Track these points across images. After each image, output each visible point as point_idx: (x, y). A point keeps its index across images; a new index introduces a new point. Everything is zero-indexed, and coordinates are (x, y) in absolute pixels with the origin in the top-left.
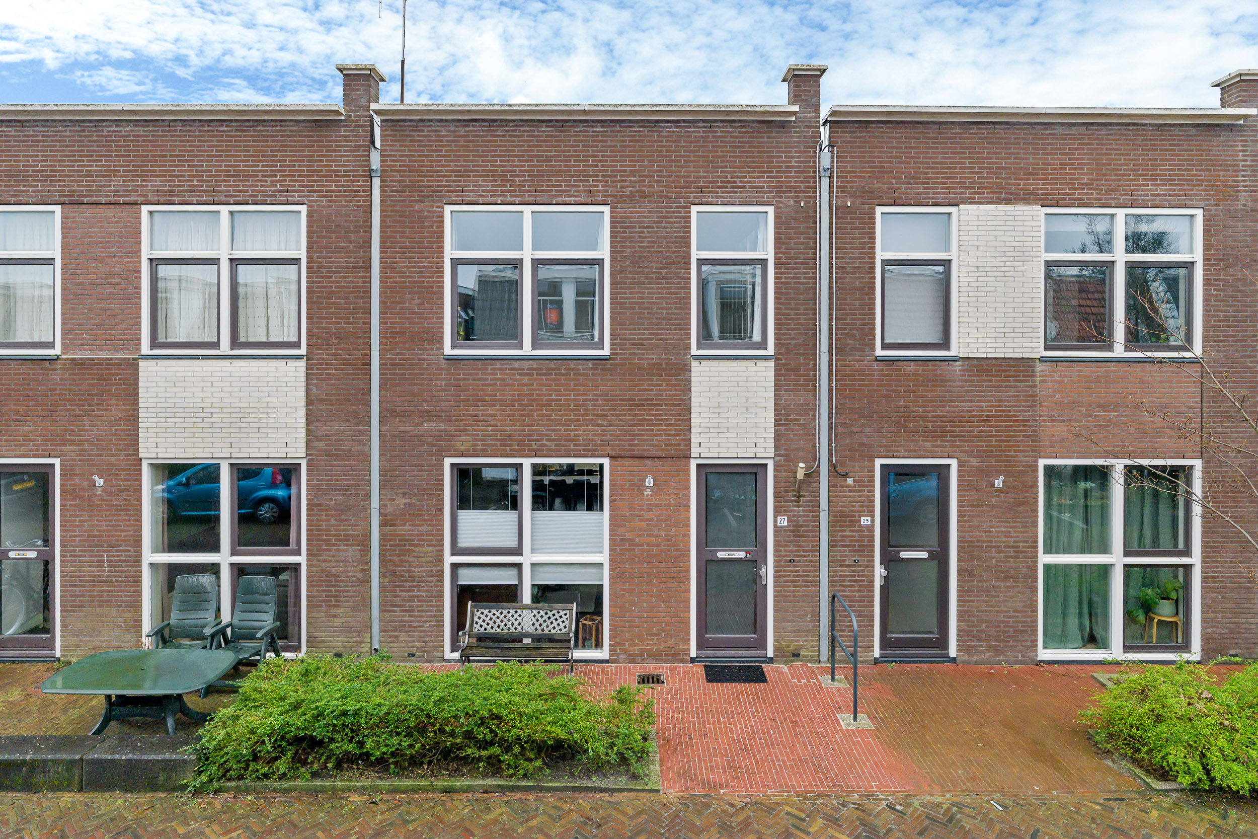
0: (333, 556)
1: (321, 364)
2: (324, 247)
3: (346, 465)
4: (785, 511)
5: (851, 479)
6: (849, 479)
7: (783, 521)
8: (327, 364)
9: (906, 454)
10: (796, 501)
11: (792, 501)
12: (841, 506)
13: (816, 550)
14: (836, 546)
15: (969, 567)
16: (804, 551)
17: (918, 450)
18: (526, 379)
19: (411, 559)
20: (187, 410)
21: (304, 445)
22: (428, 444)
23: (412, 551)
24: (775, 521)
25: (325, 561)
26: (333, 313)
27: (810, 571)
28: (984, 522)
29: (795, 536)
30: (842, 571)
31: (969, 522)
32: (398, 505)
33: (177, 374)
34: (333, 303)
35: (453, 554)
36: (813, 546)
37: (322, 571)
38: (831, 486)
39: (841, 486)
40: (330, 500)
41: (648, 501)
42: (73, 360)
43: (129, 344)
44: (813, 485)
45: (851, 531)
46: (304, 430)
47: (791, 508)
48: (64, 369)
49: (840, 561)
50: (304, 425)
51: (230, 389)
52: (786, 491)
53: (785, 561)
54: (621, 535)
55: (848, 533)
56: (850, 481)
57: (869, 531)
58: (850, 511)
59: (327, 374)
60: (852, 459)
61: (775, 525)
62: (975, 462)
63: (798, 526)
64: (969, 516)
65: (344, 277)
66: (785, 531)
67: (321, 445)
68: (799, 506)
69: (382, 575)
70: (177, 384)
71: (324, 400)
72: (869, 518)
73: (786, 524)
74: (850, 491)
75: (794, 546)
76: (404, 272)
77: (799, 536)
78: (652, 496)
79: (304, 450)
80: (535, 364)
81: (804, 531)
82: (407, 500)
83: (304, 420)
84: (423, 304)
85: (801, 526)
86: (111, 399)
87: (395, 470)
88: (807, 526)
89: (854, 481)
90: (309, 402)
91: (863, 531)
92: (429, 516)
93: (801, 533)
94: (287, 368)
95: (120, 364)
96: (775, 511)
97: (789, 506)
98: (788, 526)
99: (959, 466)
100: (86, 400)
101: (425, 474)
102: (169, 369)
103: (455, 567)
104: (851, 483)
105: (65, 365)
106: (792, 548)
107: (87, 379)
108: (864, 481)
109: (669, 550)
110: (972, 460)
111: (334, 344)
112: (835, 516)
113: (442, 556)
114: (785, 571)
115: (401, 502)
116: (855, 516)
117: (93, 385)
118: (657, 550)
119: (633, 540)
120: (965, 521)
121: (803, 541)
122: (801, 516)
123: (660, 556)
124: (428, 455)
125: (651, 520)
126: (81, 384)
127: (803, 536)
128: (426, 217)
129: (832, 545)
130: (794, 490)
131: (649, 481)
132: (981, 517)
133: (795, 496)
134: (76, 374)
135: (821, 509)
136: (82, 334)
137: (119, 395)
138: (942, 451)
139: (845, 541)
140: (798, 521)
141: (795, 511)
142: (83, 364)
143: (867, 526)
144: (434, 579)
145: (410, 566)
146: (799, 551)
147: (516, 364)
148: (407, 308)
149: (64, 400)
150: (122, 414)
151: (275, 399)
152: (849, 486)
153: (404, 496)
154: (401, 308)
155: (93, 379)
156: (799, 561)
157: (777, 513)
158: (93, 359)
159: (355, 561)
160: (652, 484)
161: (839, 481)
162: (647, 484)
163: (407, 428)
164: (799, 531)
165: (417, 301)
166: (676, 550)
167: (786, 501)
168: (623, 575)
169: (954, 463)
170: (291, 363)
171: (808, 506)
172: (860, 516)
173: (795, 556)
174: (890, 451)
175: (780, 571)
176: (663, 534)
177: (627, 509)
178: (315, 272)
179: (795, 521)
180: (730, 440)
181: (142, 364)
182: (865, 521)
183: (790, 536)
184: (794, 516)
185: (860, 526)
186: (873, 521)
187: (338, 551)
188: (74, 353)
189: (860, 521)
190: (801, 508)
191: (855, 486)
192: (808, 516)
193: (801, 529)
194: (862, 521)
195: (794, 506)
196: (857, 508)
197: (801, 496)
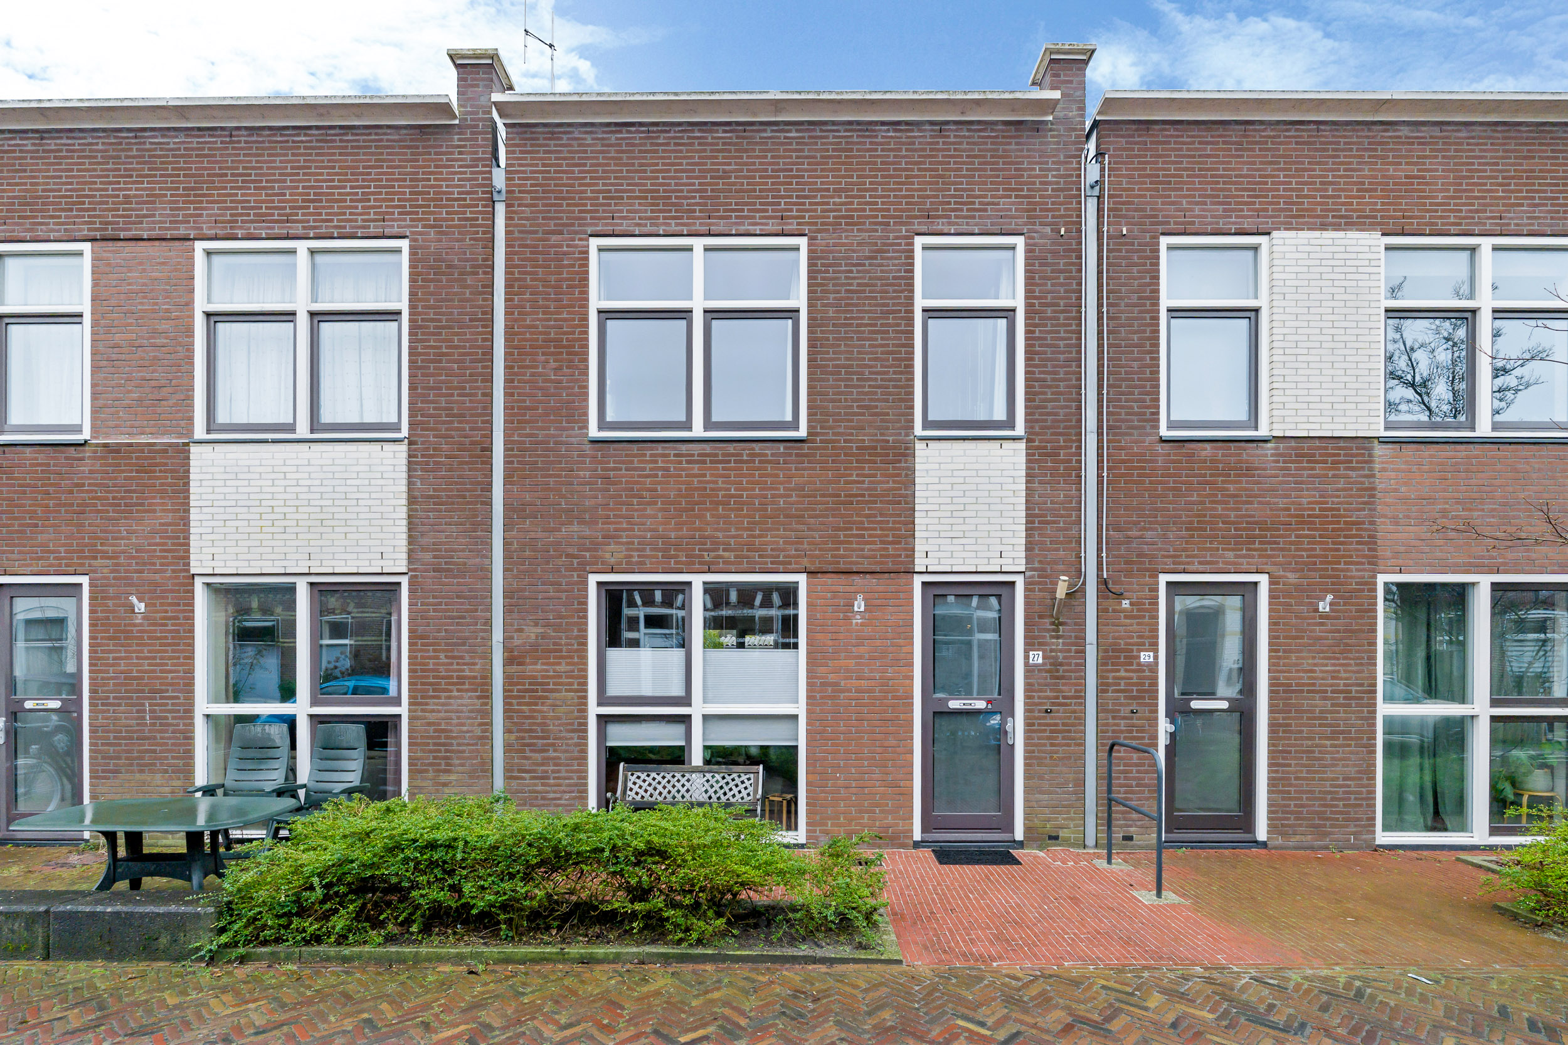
0: (443, 705)
1: (427, 449)
2: (432, 294)
3: (458, 584)
4: (1040, 644)
5: (1127, 602)
6: (1124, 602)
7: (1037, 658)
8: (435, 449)
9: (1201, 568)
10: (1054, 631)
11: (1048, 631)
12: (1114, 638)
13: (1081, 696)
14: (1106, 691)
15: (1284, 719)
16: (1064, 697)
17: (1217, 562)
18: (696, 469)
19: (545, 708)
20: (252, 510)
21: (405, 556)
22: (567, 556)
23: (547, 698)
24: (1027, 657)
25: (433, 711)
26: (442, 382)
27: (1073, 725)
28: (1303, 658)
29: (1052, 677)
30: (1115, 725)
31: (1285, 658)
32: (528, 637)
33: (240, 463)
34: (443, 369)
35: (600, 704)
36: (1076, 691)
37: (429, 724)
38: (1101, 611)
39: (1114, 611)
40: (439, 631)
41: (858, 631)
42: (106, 445)
43: (178, 426)
44: (1078, 609)
45: (1126, 671)
46: (405, 536)
47: (1048, 640)
48: (94, 458)
49: (1113, 711)
50: (405, 529)
51: (309, 482)
52: (1040, 617)
53: (1040, 711)
54: (823, 678)
55: (1123, 674)
56: (1126, 604)
57: (1151, 671)
58: (1126, 644)
59: (436, 463)
60: (1129, 573)
61: (1026, 664)
62: (1292, 578)
63: (1056, 664)
64: (1285, 651)
65: (457, 334)
66: (1039, 670)
67: (428, 557)
68: (1058, 637)
69: (507, 731)
70: (240, 476)
71: (431, 497)
72: (1152, 654)
73: (1040, 661)
74: (1126, 617)
75: (1051, 690)
76: (536, 327)
77: (1058, 678)
78: (862, 625)
79: (405, 563)
80: (708, 448)
81: (1064, 671)
82: (540, 630)
83: (405, 522)
84: (560, 368)
85: (1061, 664)
86: (154, 498)
87: (524, 590)
88: (1070, 664)
89: (1131, 604)
90: (412, 500)
91: (1144, 671)
92: (569, 651)
93: (1061, 673)
94: (382, 455)
95: (166, 451)
96: (1026, 644)
97: (1045, 637)
98: (1044, 664)
99: (1271, 583)
100: (122, 498)
101: (564, 595)
102: (229, 456)
103: (603, 720)
104: (1128, 606)
105: (95, 452)
106: (1048, 694)
107: (123, 471)
108: (1144, 604)
109: (886, 698)
110: (1289, 575)
111: (444, 422)
112: (1106, 651)
113: (586, 704)
114: (1039, 725)
115: (532, 632)
116: (1132, 651)
117: (131, 478)
118: (869, 698)
119: (837, 684)
120: (1279, 658)
121: (1064, 684)
122: (1061, 651)
123: (873, 705)
124: (567, 570)
125: (861, 657)
126: (115, 478)
127: (1063, 678)
128: (565, 253)
129: (1101, 689)
130: (1052, 616)
131: (859, 605)
132: (1301, 651)
133: (1053, 624)
134: (110, 465)
135: (1088, 641)
136: (118, 412)
137: (166, 491)
138: (1248, 564)
139: (1119, 684)
140: (1057, 657)
141: (1053, 644)
142: (118, 451)
143: (1149, 664)
144: (575, 735)
145: (544, 718)
146: (1057, 697)
147: (684, 448)
148: (540, 374)
149: (93, 498)
150: (169, 518)
151: (367, 496)
152: (1124, 611)
153: (536, 625)
154: (532, 375)
155: (131, 471)
156: (1058, 712)
157: (1029, 645)
158: (130, 445)
159: (471, 711)
160: (862, 609)
161: (1111, 603)
162: (856, 609)
163: (540, 534)
164: (1058, 671)
165: (553, 364)
166: (894, 698)
167: (1040, 630)
168: (825, 731)
169: (1263, 580)
170: (388, 447)
171: (1070, 637)
172: (1139, 651)
173: (1053, 704)
174: (1179, 563)
175: (1033, 724)
176: (878, 676)
177: (830, 643)
178: (420, 327)
179: (1053, 657)
180: (967, 548)
181: (194, 449)
182: (1146, 657)
183: (1046, 678)
184: (1052, 651)
185: (1139, 664)
186: (1156, 657)
187: (449, 697)
188: (107, 436)
189: (1139, 657)
190: (1061, 641)
191: (1132, 611)
192: (1070, 651)
193: (1061, 668)
194: (1142, 657)
195: (1052, 637)
196: (1135, 640)
197: (1061, 624)
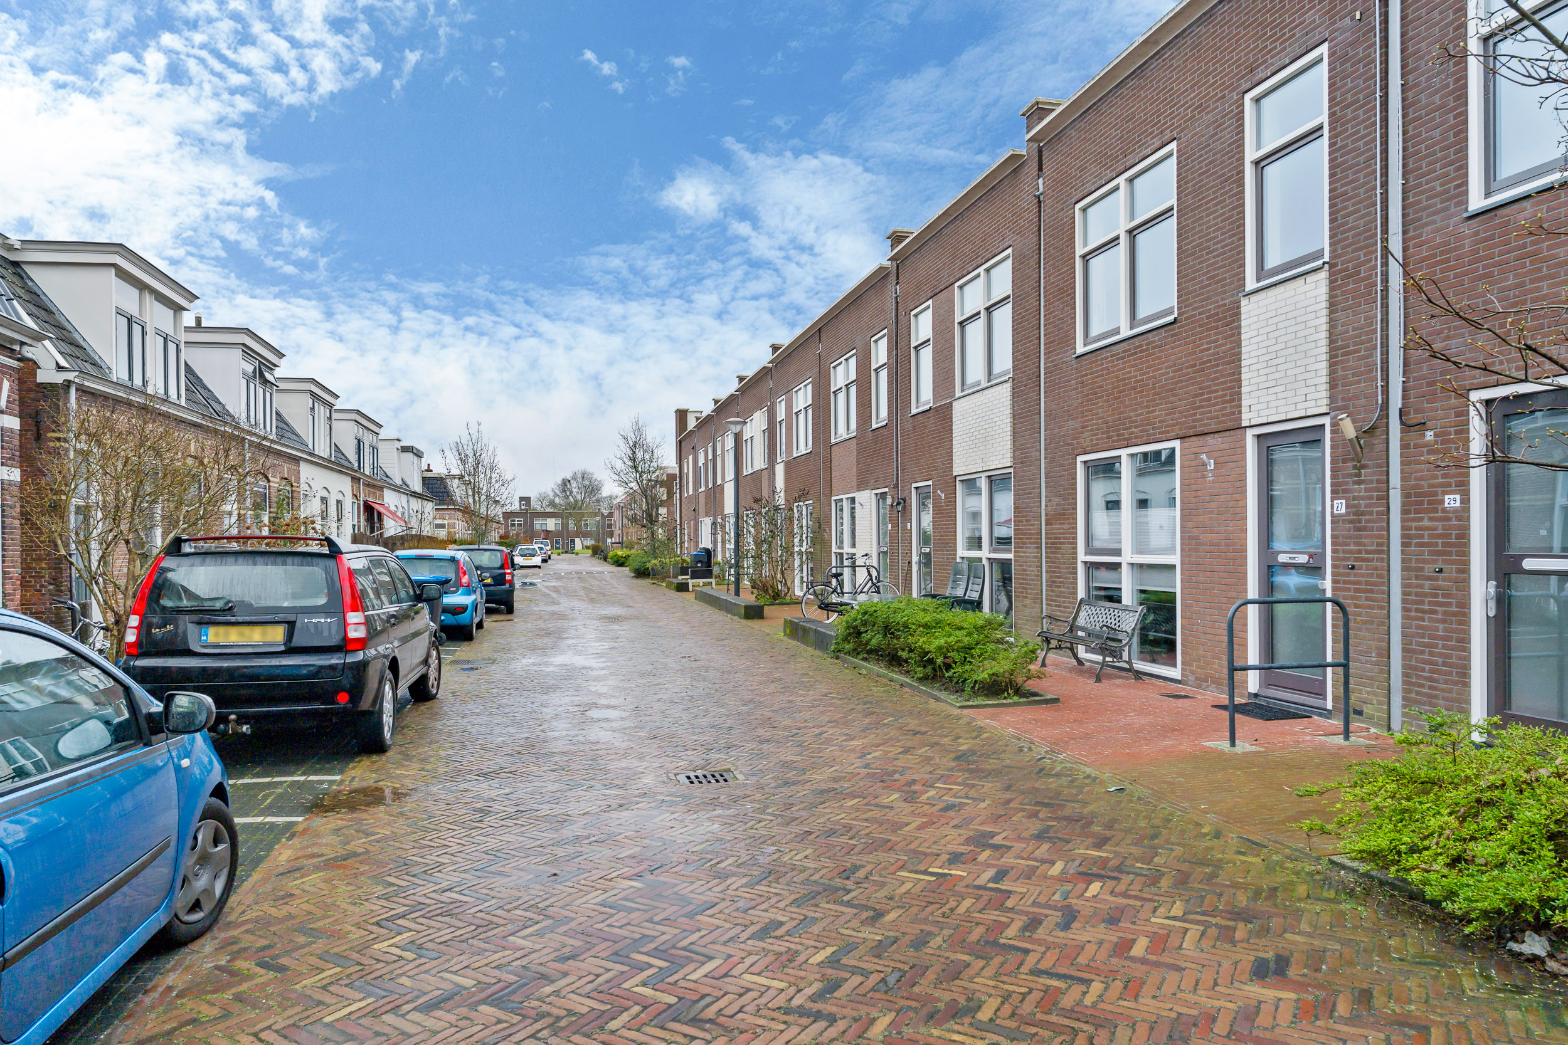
0: (1024, 553)
3: (1029, 471)
4: (1345, 491)
5: (1432, 433)
6: (1427, 433)
7: (1341, 507)
10: (1354, 476)
11: (1351, 475)
12: (1416, 479)
13: (1385, 550)
14: (1413, 544)
16: (1367, 552)
17: (1542, 364)
18: (1120, 364)
19: (1060, 556)
20: (967, 435)
21: (1011, 455)
22: (1068, 444)
23: (1060, 548)
24: (1333, 507)
25: (1021, 557)
26: (1022, 336)
27: (1378, 584)
29: (1355, 529)
30: (1418, 586)
32: (1053, 505)
34: (1023, 327)
35: (1086, 553)
36: (1381, 544)
37: (1020, 565)
38: (1404, 447)
39: (1417, 446)
40: (1023, 503)
41: (1209, 489)
42: (935, 408)
43: (951, 392)
44: (1380, 448)
45: (1431, 519)
46: (1011, 442)
47: (1351, 487)
48: (933, 416)
49: (1416, 569)
50: (1011, 437)
51: (982, 415)
52: (1344, 461)
53: (1344, 567)
54: (1189, 532)
55: (1426, 523)
56: (1429, 435)
57: (1458, 519)
58: (1429, 486)
61: (1332, 513)
63: (1359, 513)
66: (1344, 521)
68: (1359, 483)
69: (1047, 571)
71: (1020, 414)
72: (1458, 497)
73: (1343, 511)
74: (1428, 452)
75: (1355, 544)
77: (1359, 529)
78: (1213, 482)
79: (1011, 459)
81: (1368, 521)
82: (1057, 500)
85: (1363, 514)
86: (946, 434)
87: (1052, 472)
88: (1371, 513)
89: (1436, 435)
90: (1014, 417)
91: (1450, 519)
92: (1068, 514)
93: (1364, 523)
94: (1003, 391)
95: (948, 407)
96: (1333, 492)
97: (1347, 483)
98: (1347, 514)
103: (1087, 566)
104: (1431, 438)
105: (933, 413)
106: (1352, 547)
108: (1452, 433)
112: (1408, 496)
113: (1076, 553)
114: (1346, 582)
115: (1055, 502)
116: (1435, 494)
117: (940, 425)
118: (1218, 550)
119: (1198, 536)
121: (1366, 537)
122: (1363, 498)
123: (1221, 557)
124: (1068, 455)
125: (1212, 512)
126: (937, 426)
127: (1366, 528)
129: (1404, 543)
130: (1353, 459)
131: (1209, 465)
133: (1355, 467)
134: (936, 419)
135: (1393, 485)
136: (938, 389)
137: (948, 430)
139: (1426, 536)
140: (1359, 506)
141: (1355, 491)
142: (938, 411)
143: (1455, 511)
144: (1071, 576)
145: (1059, 563)
146: (1360, 552)
147: (1115, 349)
149: (932, 438)
150: (949, 445)
151: (998, 419)
152: (1427, 445)
153: (1056, 496)
155: (940, 421)
156: (1361, 568)
157: (1335, 494)
158: (940, 406)
159: (1034, 557)
160: (1213, 467)
161: (1415, 436)
162: (1208, 468)
163: (1057, 431)
164: (1360, 521)
166: (1234, 551)
167: (1343, 477)
168: (1191, 581)
170: (1005, 385)
171: (1372, 481)
172: (1445, 493)
173: (1356, 559)
174: (1491, 374)
175: (1338, 582)
176: (1224, 528)
177: (1193, 500)
179: (1354, 506)
180: (1279, 396)
181: (954, 404)
182: (1451, 501)
183: (1352, 529)
184: (1354, 498)
185: (1444, 510)
186: (1466, 501)
187: (1026, 548)
189: (1443, 501)
190: (1363, 486)
191: (1436, 443)
192: (1371, 498)
193: (1363, 518)
194: (1447, 501)
195: (1355, 483)
196: (1440, 480)
197: (1363, 467)
